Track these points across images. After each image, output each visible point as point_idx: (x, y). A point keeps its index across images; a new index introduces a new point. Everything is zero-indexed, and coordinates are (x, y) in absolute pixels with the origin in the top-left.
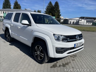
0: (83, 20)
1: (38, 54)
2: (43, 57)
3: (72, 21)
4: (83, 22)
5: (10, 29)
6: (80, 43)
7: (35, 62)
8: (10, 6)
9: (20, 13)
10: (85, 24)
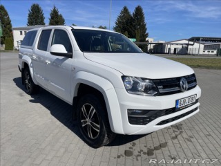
0: (196, 45)
1: (88, 123)
2: (98, 131)
3: (173, 47)
4: (197, 48)
5: (32, 67)
6: (191, 97)
7: (82, 143)
8: (42, 19)
9: (51, 30)
10: (201, 52)
